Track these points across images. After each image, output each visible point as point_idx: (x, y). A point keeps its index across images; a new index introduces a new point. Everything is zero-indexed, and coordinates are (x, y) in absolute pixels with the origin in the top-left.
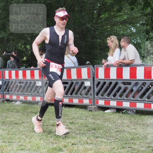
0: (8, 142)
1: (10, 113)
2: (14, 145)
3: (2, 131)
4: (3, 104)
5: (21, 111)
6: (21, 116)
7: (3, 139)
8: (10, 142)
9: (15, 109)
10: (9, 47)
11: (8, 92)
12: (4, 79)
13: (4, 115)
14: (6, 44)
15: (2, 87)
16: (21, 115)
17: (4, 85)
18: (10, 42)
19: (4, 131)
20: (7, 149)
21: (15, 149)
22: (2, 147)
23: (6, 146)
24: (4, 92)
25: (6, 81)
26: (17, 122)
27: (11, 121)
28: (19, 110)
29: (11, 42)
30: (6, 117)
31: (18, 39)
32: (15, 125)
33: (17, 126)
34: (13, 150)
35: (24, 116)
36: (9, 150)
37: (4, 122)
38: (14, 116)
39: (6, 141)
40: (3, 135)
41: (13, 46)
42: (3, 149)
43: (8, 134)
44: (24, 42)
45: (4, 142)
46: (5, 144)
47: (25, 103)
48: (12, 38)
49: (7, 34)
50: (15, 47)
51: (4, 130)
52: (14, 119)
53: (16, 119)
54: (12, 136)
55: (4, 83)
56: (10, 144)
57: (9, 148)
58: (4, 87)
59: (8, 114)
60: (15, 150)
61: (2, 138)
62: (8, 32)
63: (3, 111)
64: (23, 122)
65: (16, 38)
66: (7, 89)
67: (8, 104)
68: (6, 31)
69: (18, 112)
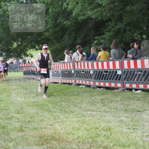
0: (132, 128)
1: (131, 101)
2: (138, 131)
3: (125, 118)
4: (124, 92)
5: (142, 99)
6: (143, 104)
7: (128, 126)
8: (134, 129)
9: (136, 97)
10: (126, 37)
11: (128, 81)
12: (123, 69)
13: (126, 103)
14: (123, 34)
15: (122, 76)
16: (142, 102)
17: (123, 74)
18: (126, 32)
19: (127, 119)
20: (132, 136)
21: (140, 135)
22: (127, 133)
23: (131, 132)
24: (124, 82)
25: (125, 70)
26: (139, 109)
27: (133, 109)
28: (140, 98)
29: (128, 33)
30: (128, 105)
31: (134, 29)
32: (137, 113)
33: (139, 113)
34: (138, 137)
35: (145, 104)
36: (135, 137)
37: (126, 110)
38: (135, 104)
39: (130, 127)
40: (127, 122)
41: (129, 37)
42: (128, 136)
43: (131, 121)
44: (140, 33)
45: (128, 129)
46: (129, 130)
47: (145, 92)
48: (129, 29)
49: (123, 25)
50: (132, 37)
51: (127, 117)
52: (136, 107)
53: (137, 107)
54: (135, 123)
55: (123, 73)
56: (134, 131)
57: (135, 135)
58: (124, 76)
59: (130, 102)
60: (140, 137)
61: (126, 125)
62: (125, 23)
63: (125, 99)
64: (144, 110)
65: (132, 28)
66: (127, 78)
67: (129, 93)
68: (122, 22)
69: (139, 100)
